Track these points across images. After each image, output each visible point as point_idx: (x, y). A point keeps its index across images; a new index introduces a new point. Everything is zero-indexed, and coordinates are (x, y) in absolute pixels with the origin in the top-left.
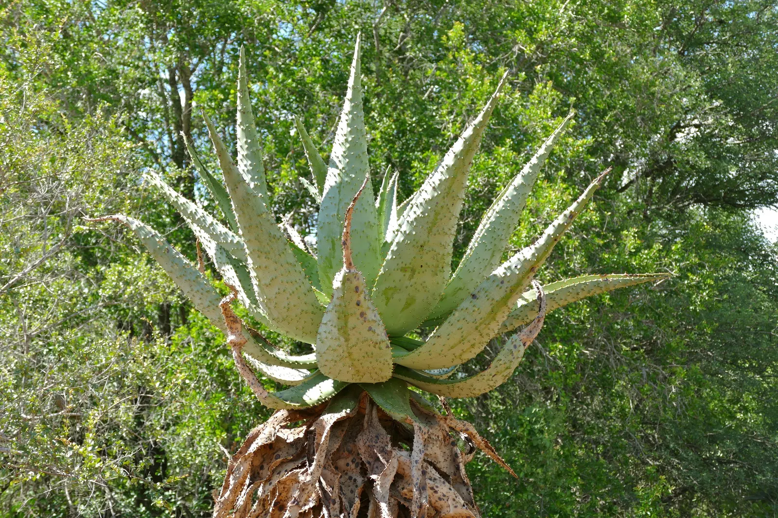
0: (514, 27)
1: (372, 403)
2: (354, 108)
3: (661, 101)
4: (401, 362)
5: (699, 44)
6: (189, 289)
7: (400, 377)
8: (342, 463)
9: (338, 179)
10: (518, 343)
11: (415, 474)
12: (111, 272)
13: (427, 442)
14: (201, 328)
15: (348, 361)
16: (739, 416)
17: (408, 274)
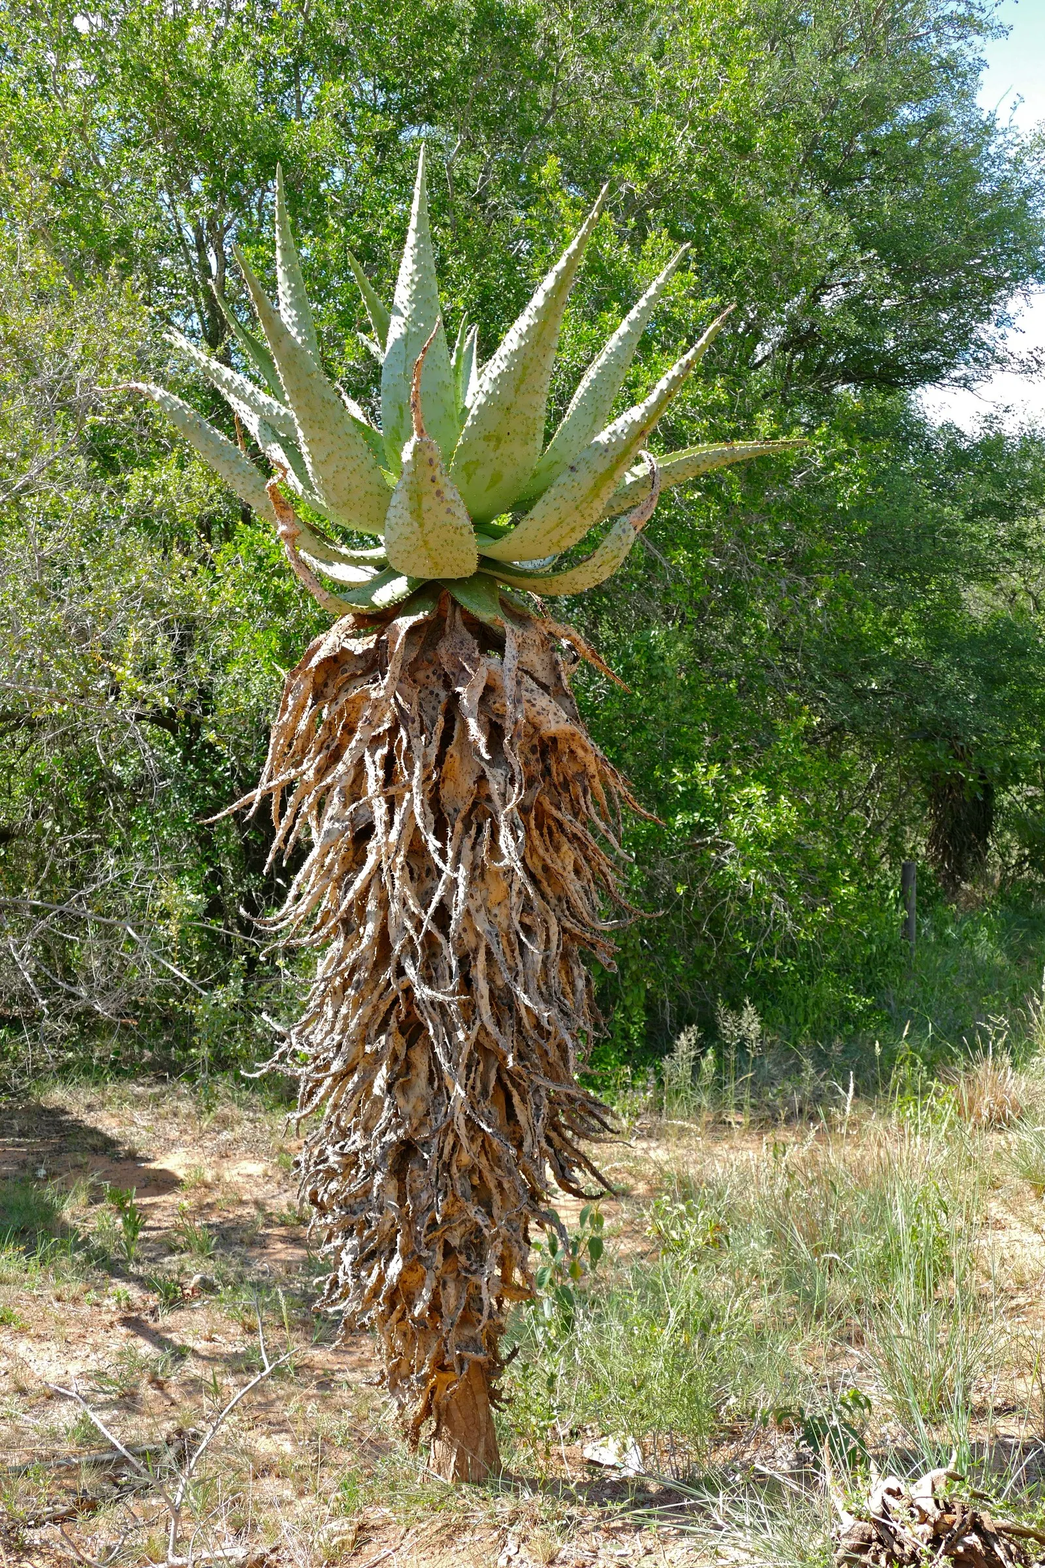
0: (620, 162)
1: (455, 603)
2: (420, 240)
3: (802, 253)
4: (487, 553)
5: (848, 180)
6: (228, 472)
7: (486, 571)
8: (421, 675)
9: (404, 330)
10: (627, 527)
11: (509, 684)
12: (135, 478)
13: (521, 647)
14: (252, 544)
15: (424, 552)
16: (897, 641)
17: (492, 444)
